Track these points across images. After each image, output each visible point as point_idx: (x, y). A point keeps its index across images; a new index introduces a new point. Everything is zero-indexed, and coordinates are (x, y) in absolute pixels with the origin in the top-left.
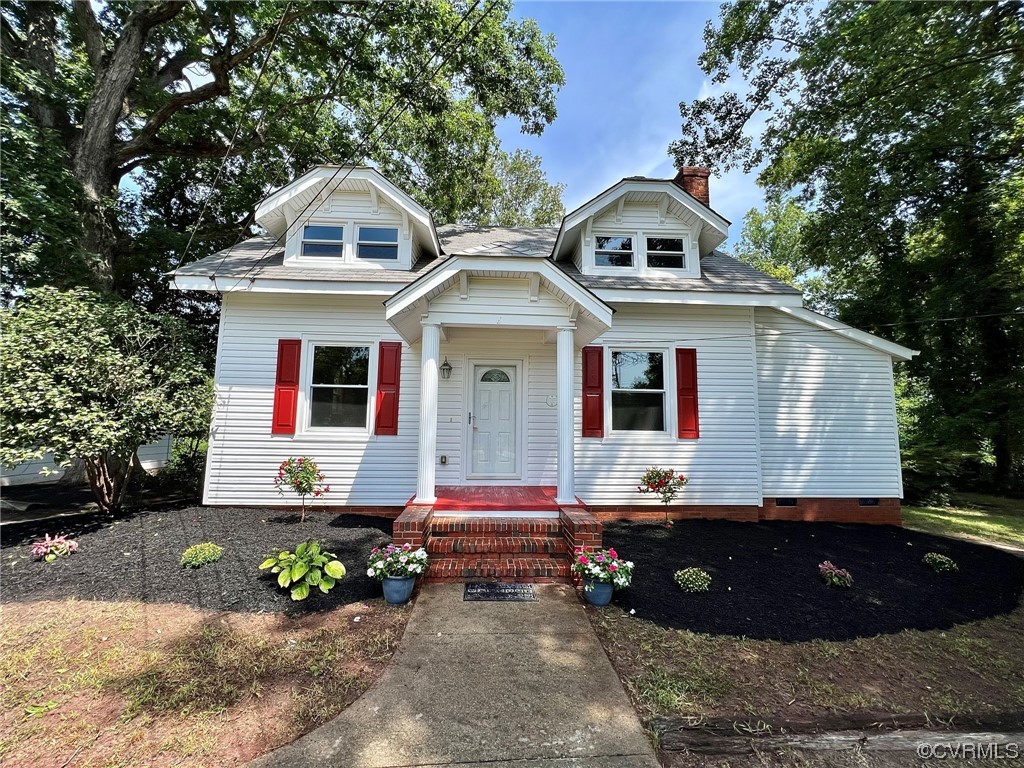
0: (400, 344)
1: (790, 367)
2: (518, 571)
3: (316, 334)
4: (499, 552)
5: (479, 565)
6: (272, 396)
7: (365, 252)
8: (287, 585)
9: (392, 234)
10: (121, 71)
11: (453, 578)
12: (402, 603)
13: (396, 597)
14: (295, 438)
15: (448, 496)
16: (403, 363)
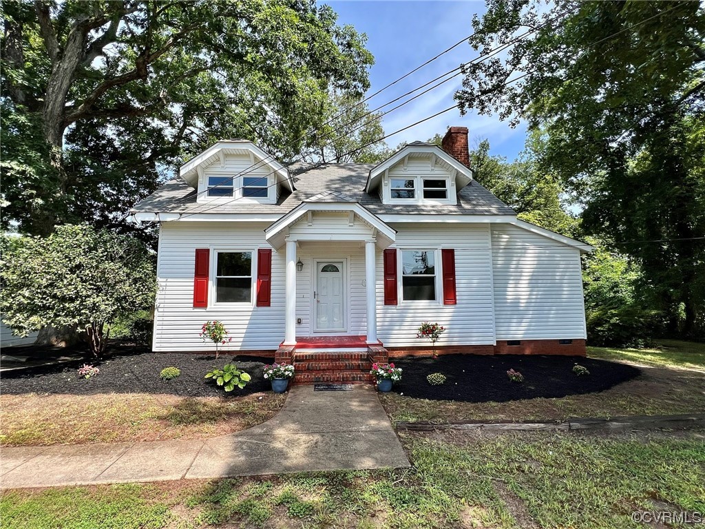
0: (271, 250)
1: (515, 259)
2: (343, 378)
3: (218, 245)
4: (333, 369)
5: (322, 375)
6: (193, 284)
7: (247, 193)
8: (222, 384)
9: (263, 181)
10: (70, 62)
11: (308, 382)
12: (282, 392)
13: (279, 389)
14: (207, 310)
15: (302, 342)
16: (272, 262)
